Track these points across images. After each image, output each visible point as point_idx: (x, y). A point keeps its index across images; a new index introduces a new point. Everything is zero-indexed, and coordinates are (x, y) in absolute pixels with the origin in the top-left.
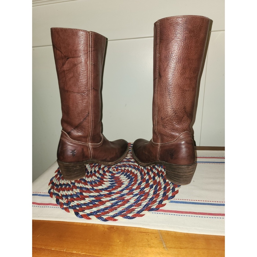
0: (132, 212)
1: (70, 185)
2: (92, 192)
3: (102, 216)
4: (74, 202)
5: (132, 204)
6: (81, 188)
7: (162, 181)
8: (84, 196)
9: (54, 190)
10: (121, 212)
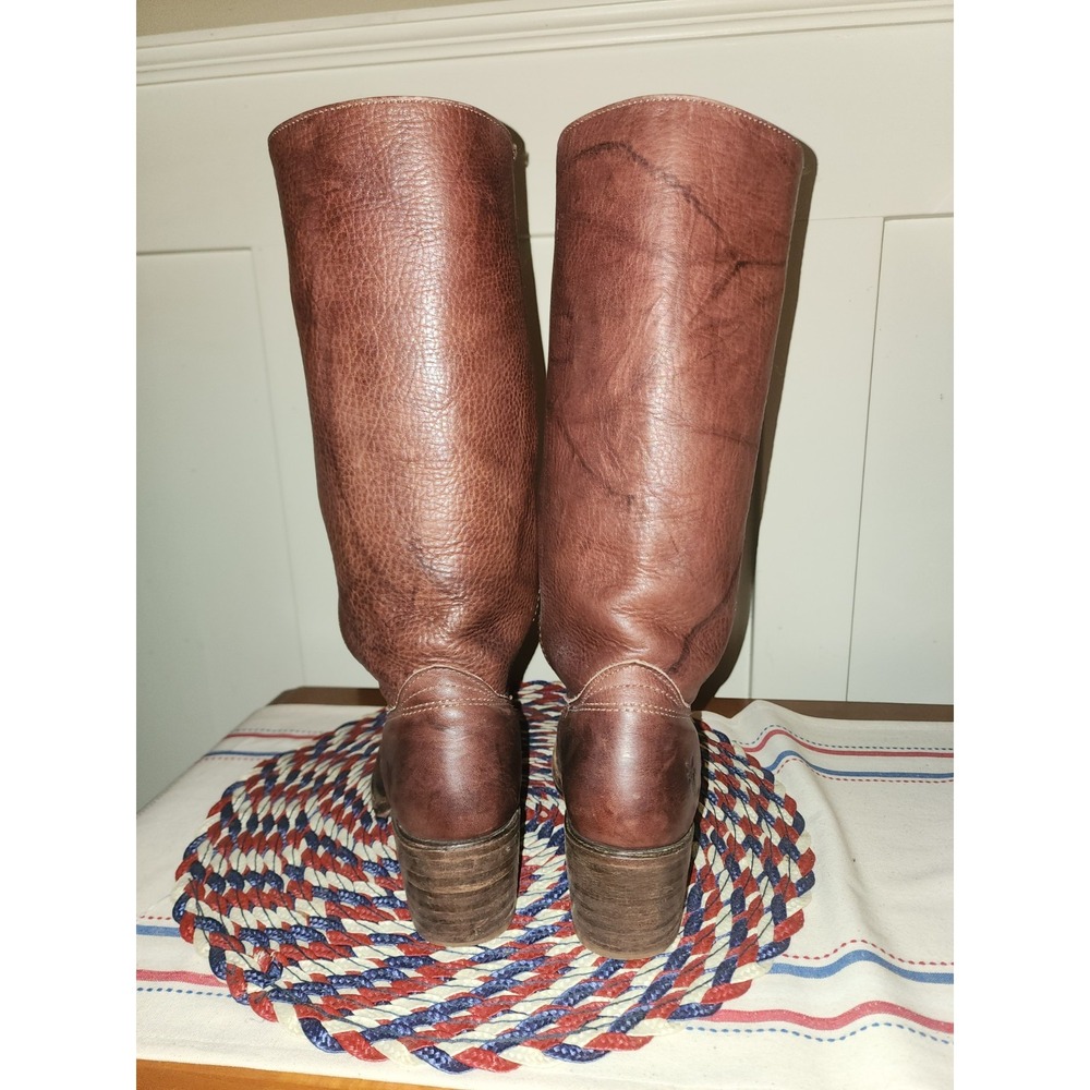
0: (588, 1025)
1: (282, 881)
2: (388, 917)
3: (440, 1041)
4: (298, 966)
5: (585, 981)
6: (332, 895)
7: (718, 867)
8: (350, 935)
9: (201, 903)
10: (535, 1023)
